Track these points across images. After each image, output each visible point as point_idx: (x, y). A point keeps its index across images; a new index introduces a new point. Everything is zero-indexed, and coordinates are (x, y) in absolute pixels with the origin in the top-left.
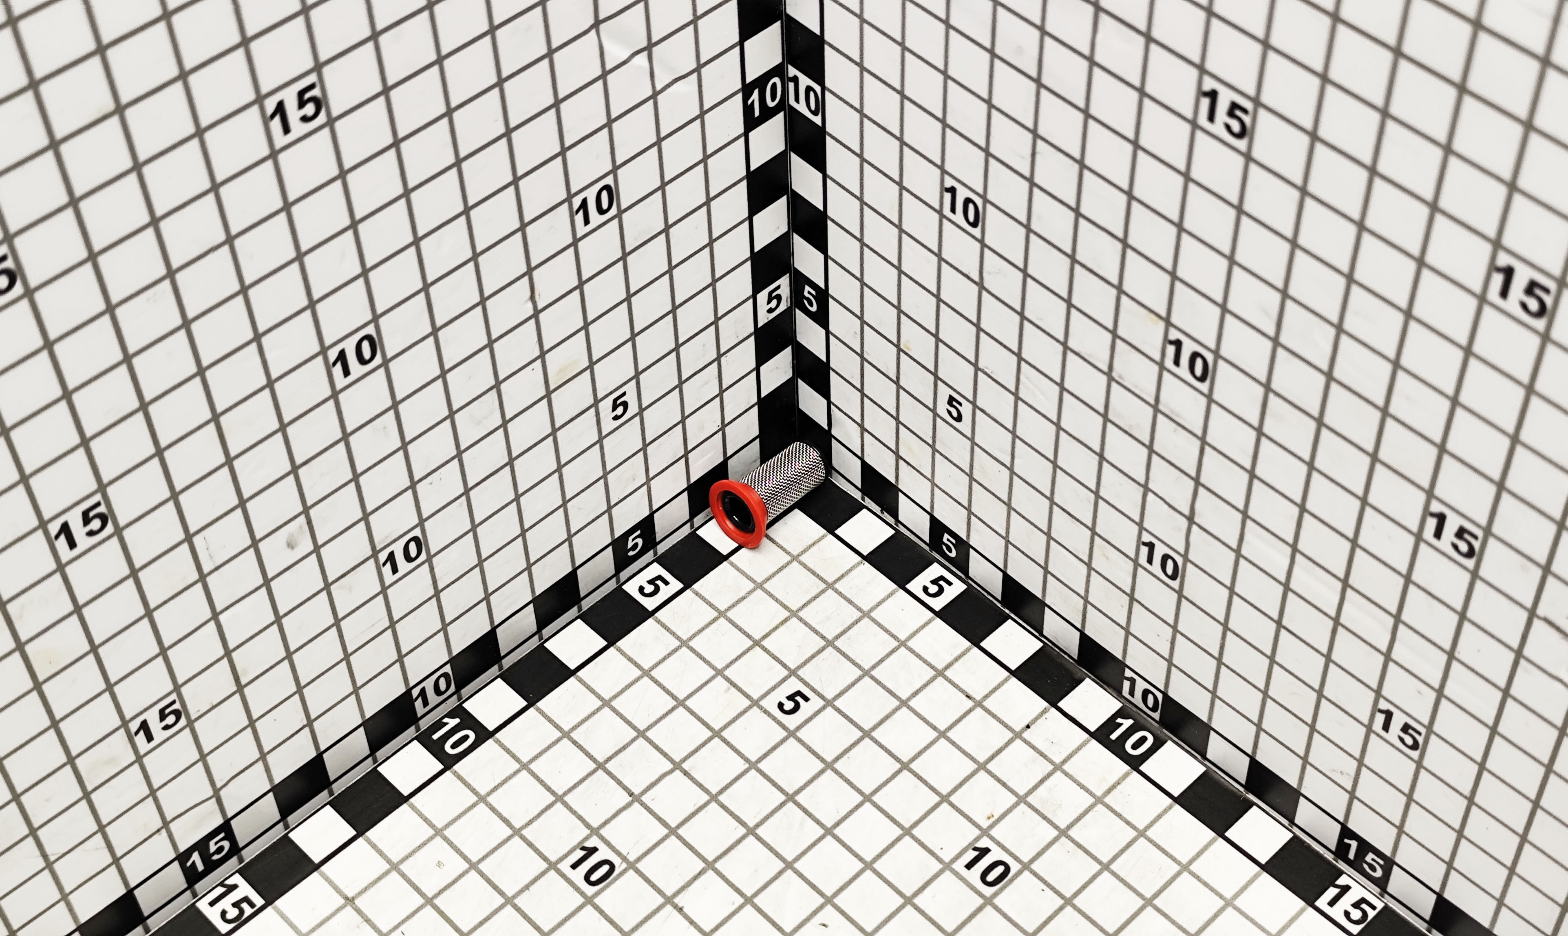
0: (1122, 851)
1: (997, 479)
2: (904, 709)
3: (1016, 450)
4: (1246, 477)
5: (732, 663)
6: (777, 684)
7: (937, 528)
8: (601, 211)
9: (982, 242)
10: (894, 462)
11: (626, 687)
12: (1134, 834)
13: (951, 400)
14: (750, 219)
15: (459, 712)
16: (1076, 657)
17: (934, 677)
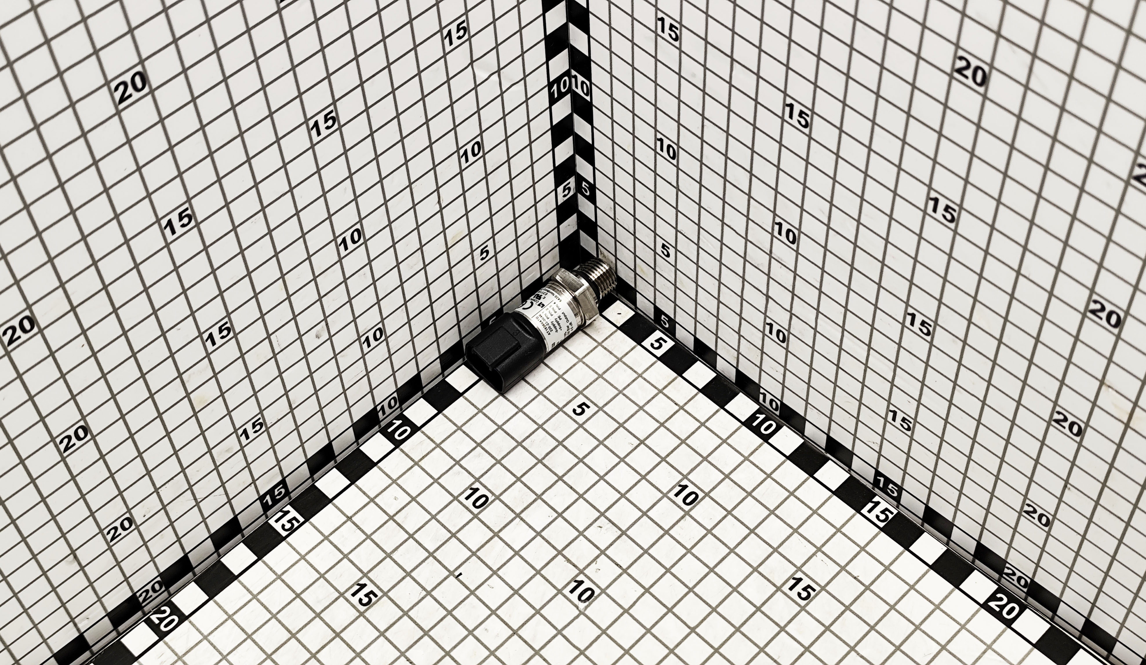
0: (759, 485)
1: (690, 288)
2: (641, 411)
3: (699, 273)
4: (817, 292)
5: (547, 388)
6: (572, 399)
7: (658, 312)
8: (474, 155)
9: (677, 167)
10: (633, 276)
12: (765, 476)
13: (664, 246)
14: (553, 150)
16: (734, 381)
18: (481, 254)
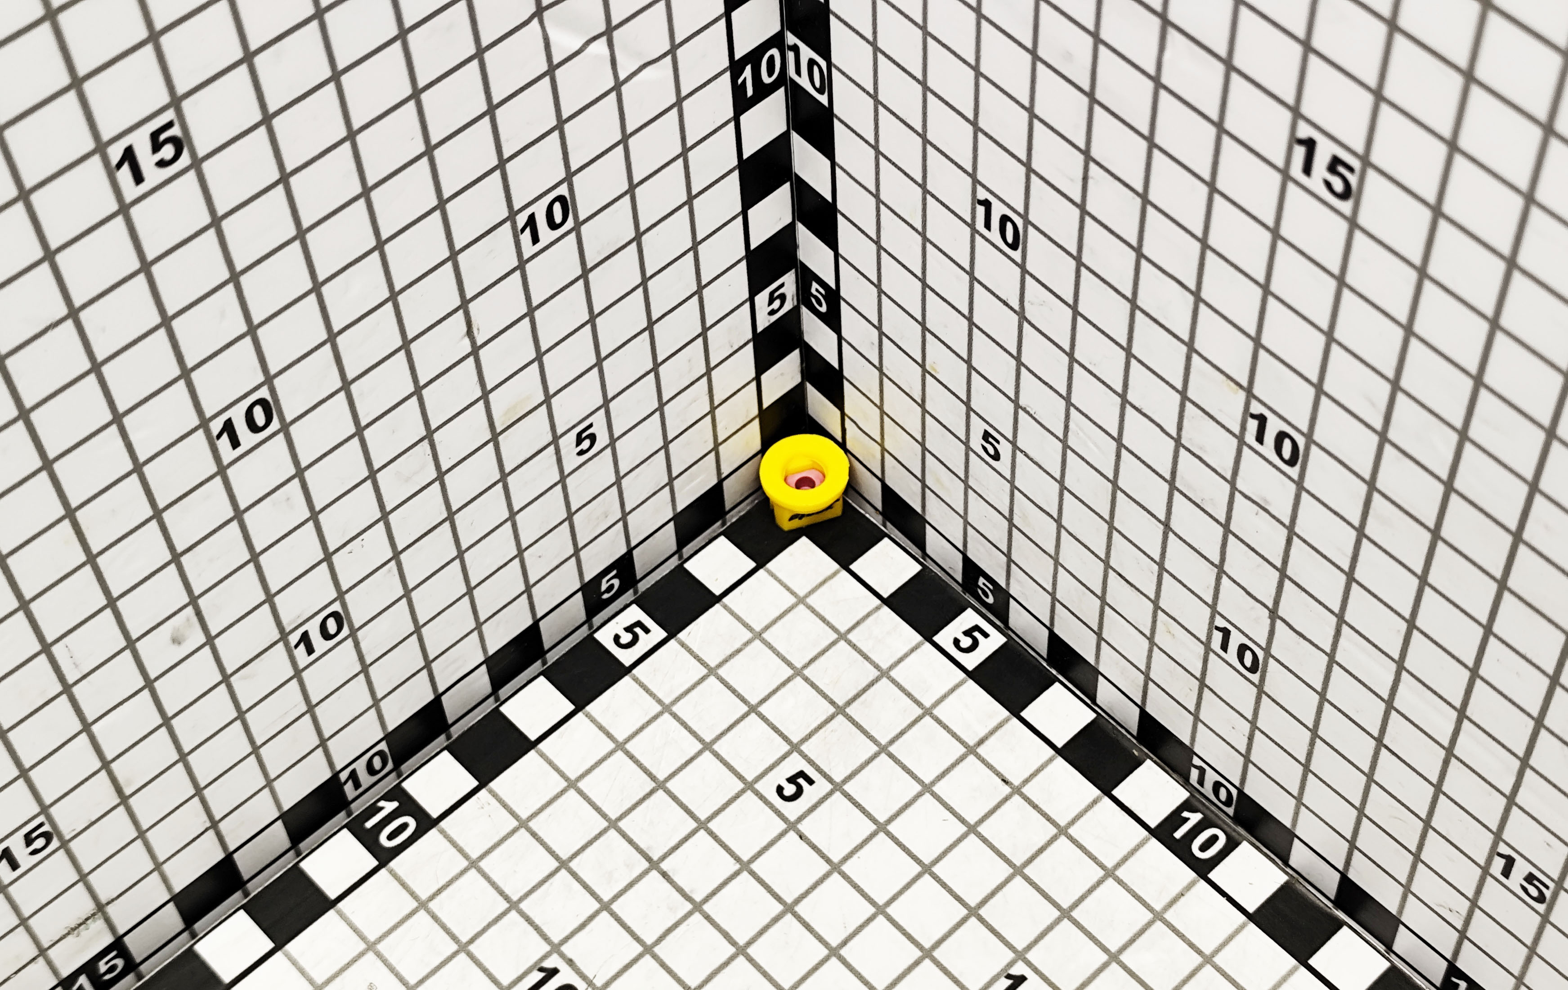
0: (1184, 982)
1: (1041, 529)
2: (927, 796)
3: (1065, 502)
4: (1342, 578)
5: (723, 734)
6: (776, 762)
7: (971, 570)
8: (553, 226)
9: (1022, 267)
10: (920, 490)
11: (596, 763)
13: (986, 436)
15: (398, 793)
16: (1135, 733)
17: (963, 755)
18: (579, 443)
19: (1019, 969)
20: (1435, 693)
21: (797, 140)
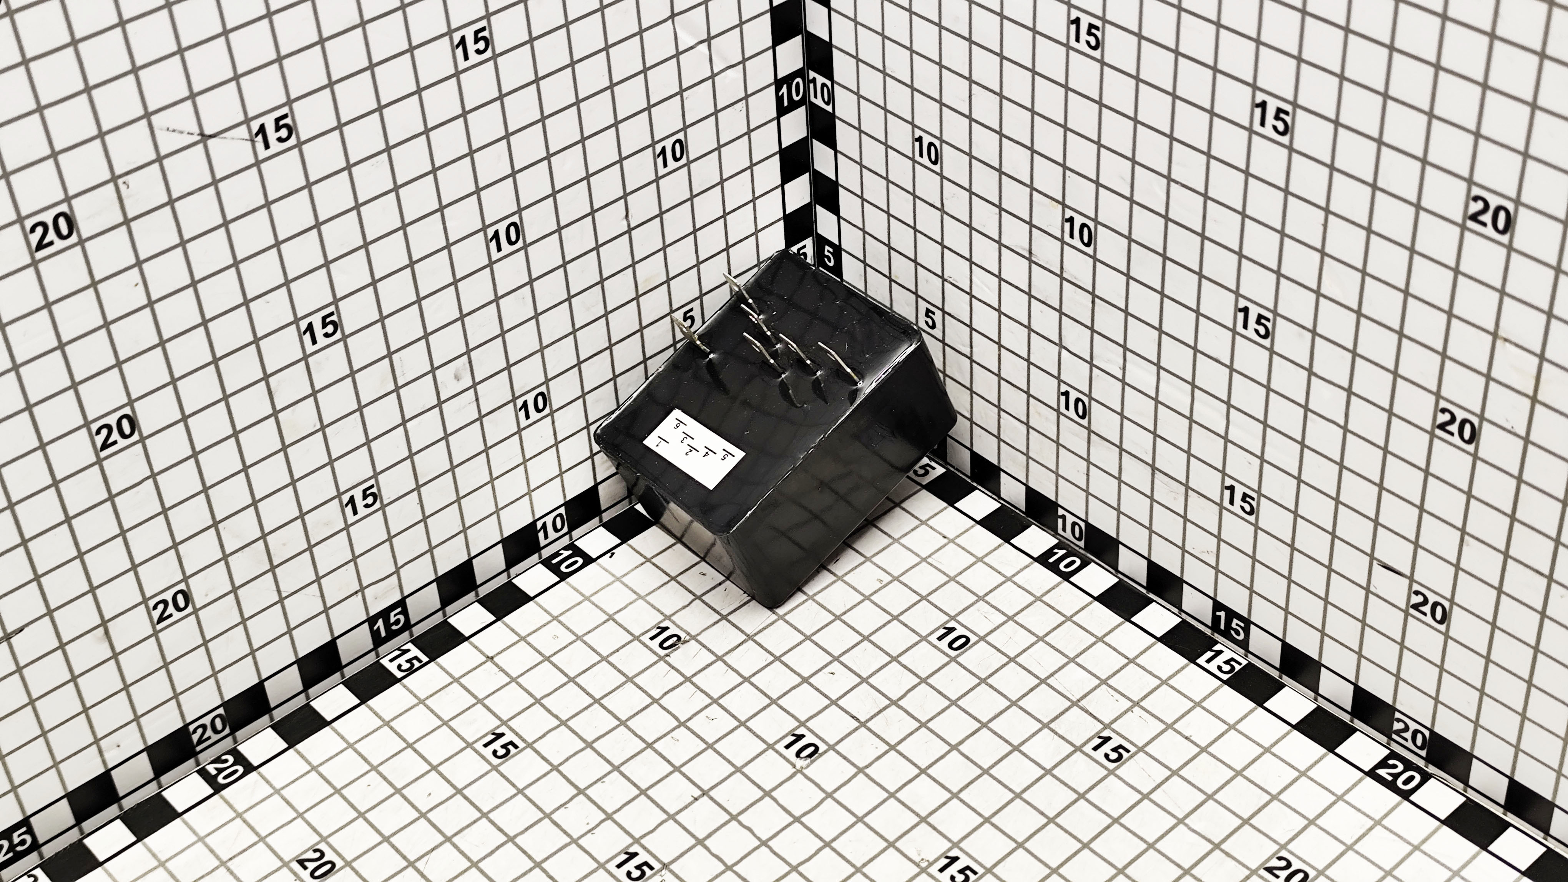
0: (1054, 629)
1: (962, 369)
2: (897, 544)
3: (973, 340)
4: (1122, 315)
8: (675, 159)
9: (941, 175)
12: (1063, 619)
13: (928, 311)
14: (783, 185)
15: (572, 547)
16: (1024, 510)
17: (919, 525)
19: (951, 625)
20: (1177, 377)
21: (816, 144)
